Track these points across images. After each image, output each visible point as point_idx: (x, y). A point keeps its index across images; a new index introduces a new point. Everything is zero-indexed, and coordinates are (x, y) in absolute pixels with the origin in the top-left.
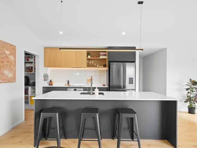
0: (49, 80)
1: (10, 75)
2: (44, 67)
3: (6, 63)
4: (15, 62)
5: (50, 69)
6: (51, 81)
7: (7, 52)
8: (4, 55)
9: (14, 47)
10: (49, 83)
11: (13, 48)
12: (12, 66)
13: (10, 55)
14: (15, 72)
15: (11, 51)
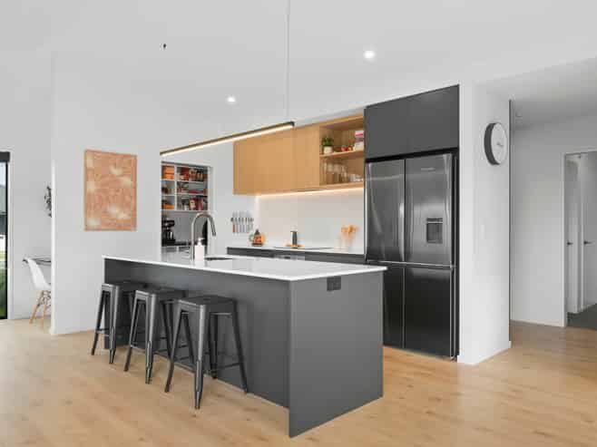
0: (253, 232)
1: (123, 216)
2: (234, 193)
3: (112, 193)
4: (135, 188)
5: (258, 198)
6: (257, 233)
7: (116, 172)
8: (108, 179)
9: (133, 159)
10: (252, 238)
11: (130, 161)
12: (127, 198)
13: (122, 176)
14: (135, 209)
15: (124, 168)
